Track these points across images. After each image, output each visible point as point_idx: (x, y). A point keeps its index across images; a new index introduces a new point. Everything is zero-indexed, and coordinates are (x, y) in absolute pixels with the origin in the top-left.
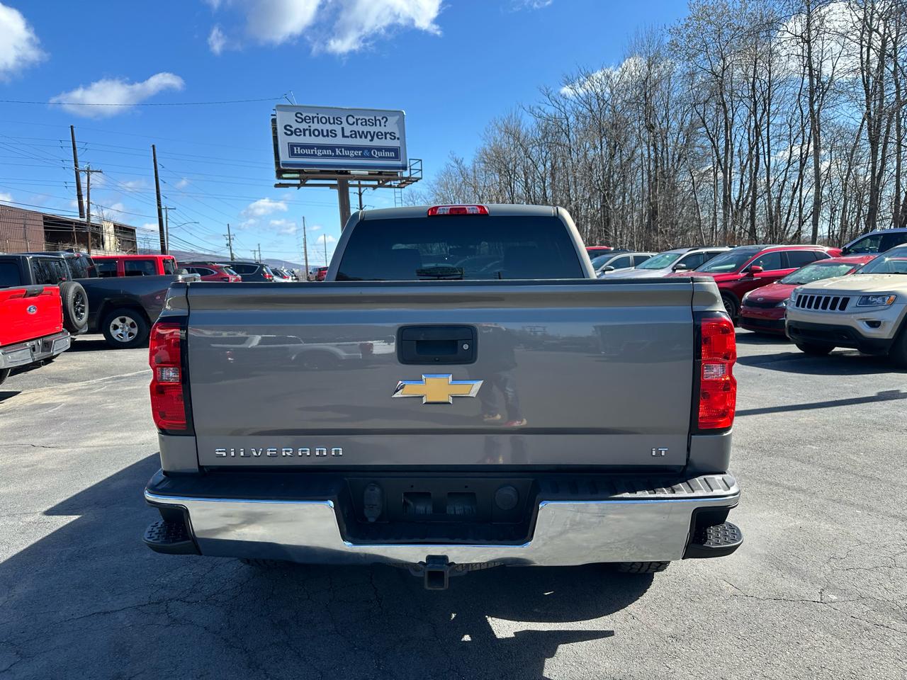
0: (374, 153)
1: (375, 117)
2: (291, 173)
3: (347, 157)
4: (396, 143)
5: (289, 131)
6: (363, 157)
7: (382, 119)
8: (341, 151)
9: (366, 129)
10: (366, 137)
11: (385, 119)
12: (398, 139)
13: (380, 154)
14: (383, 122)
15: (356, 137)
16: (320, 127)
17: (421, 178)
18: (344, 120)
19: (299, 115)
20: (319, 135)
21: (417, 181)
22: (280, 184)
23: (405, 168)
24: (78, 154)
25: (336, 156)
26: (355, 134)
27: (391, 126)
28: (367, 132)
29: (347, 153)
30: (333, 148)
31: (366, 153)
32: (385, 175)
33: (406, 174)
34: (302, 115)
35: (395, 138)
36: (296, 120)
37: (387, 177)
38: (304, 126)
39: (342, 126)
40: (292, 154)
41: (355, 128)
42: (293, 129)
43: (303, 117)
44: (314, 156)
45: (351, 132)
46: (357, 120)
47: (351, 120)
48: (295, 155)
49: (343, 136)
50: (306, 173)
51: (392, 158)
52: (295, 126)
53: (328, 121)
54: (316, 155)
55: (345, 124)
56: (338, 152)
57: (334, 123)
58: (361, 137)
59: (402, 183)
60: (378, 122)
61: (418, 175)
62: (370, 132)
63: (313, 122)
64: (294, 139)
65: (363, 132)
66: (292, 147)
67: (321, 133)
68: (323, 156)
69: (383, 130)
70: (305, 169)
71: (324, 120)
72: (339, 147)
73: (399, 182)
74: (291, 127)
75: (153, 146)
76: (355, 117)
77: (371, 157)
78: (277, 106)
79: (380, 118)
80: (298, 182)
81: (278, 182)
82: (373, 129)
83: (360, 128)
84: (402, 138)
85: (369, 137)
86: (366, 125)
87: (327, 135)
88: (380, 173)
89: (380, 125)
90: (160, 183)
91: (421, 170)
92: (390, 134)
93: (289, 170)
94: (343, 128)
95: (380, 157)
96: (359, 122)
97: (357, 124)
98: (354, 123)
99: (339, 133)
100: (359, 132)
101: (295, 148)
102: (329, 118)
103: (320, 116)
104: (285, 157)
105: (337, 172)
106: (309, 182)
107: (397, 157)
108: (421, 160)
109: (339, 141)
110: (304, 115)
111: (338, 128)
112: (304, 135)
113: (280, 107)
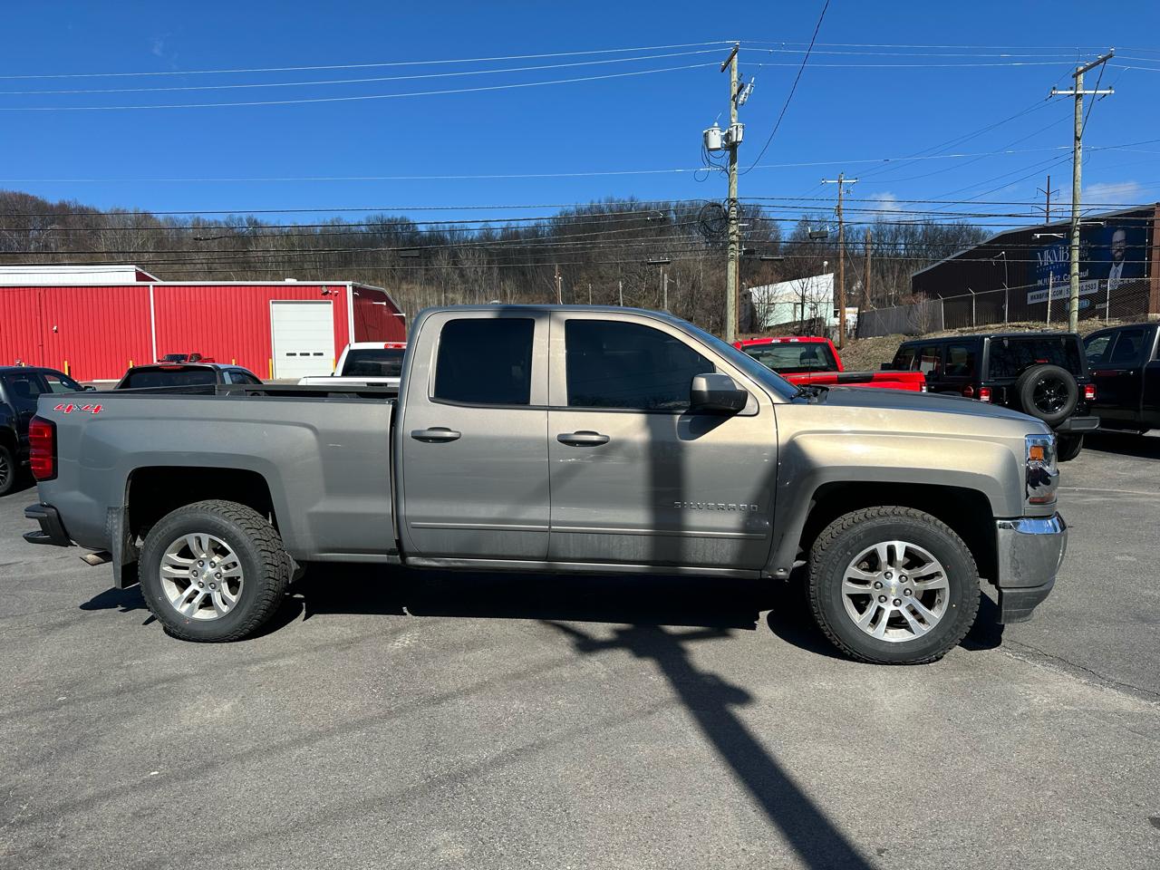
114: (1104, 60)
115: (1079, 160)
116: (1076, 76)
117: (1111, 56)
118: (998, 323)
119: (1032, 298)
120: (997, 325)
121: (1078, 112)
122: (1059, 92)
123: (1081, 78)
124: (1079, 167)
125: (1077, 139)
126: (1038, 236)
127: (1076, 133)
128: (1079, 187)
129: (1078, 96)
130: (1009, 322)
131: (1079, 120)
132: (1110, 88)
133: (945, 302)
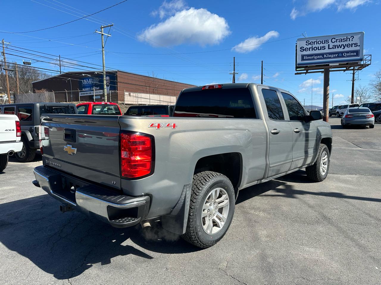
0: (345, 54)
1: (347, 37)
2: (302, 68)
3: (330, 58)
4: (357, 48)
5: (303, 50)
6: (338, 57)
7: (351, 37)
8: (327, 56)
9: (341, 44)
10: (341, 47)
11: (352, 37)
12: (359, 46)
13: (348, 54)
14: (351, 39)
15: (335, 48)
16: (317, 46)
17: (370, 64)
18: (330, 41)
19: (308, 42)
20: (316, 49)
21: (368, 66)
22: (297, 73)
23: (361, 60)
24: (235, 67)
25: (324, 58)
26: (335, 47)
27: (356, 40)
28: (342, 45)
29: (330, 56)
30: (323, 55)
31: (340, 55)
32: (350, 64)
33: (362, 63)
34: (309, 41)
35: (357, 45)
36: (306, 44)
37: (350, 65)
38: (310, 46)
39: (328, 44)
40: (303, 59)
41: (335, 44)
42: (304, 49)
43: (310, 42)
44: (313, 59)
45: (333, 46)
46: (337, 40)
47: (333, 40)
48: (305, 60)
49: (329, 48)
50: (308, 67)
51: (355, 55)
52: (305, 47)
53: (322, 42)
54: (314, 59)
55: (330, 43)
56: (325, 56)
57: (325, 43)
58: (338, 48)
59: (359, 68)
60: (348, 39)
61: (369, 63)
62: (343, 45)
63: (314, 44)
64: (305, 53)
65: (339, 45)
66: (303, 56)
67: (318, 48)
68: (317, 58)
69: (351, 43)
70: (308, 65)
71: (320, 42)
72: (326, 54)
73: (358, 67)
74: (303, 47)
75: (262, 61)
76: (336, 39)
77: (343, 56)
78: (298, 39)
79: (350, 37)
80: (305, 71)
81: (296, 72)
82: (344, 43)
83: (338, 43)
84: (362, 46)
85: (343, 47)
86: (341, 41)
87: (321, 49)
88: (347, 64)
89: (349, 41)
90: (263, 75)
91: (371, 60)
92: (355, 44)
93: (301, 67)
94: (329, 45)
95: (348, 56)
96: (338, 40)
97: (337, 42)
98: (335, 41)
99: (327, 47)
100: (337, 45)
101: (304, 57)
102: (322, 41)
103: (318, 41)
104: (299, 61)
105: (324, 65)
106: (309, 71)
107: (357, 55)
108: (371, 55)
109: (327, 51)
110: (310, 41)
111: (326, 45)
112: (309, 50)
113: (299, 40)
114: (110, 26)
115: (104, 54)
116: (101, 28)
117: (112, 25)
118: (77, 101)
119: (81, 94)
120: (76, 102)
121: (103, 39)
122: (98, 32)
123: (103, 29)
124: (104, 56)
125: (103, 47)
126: (84, 75)
127: (102, 46)
128: (104, 62)
129: (102, 35)
130: (81, 101)
131: (103, 42)
132: (110, 35)
133: (55, 93)
